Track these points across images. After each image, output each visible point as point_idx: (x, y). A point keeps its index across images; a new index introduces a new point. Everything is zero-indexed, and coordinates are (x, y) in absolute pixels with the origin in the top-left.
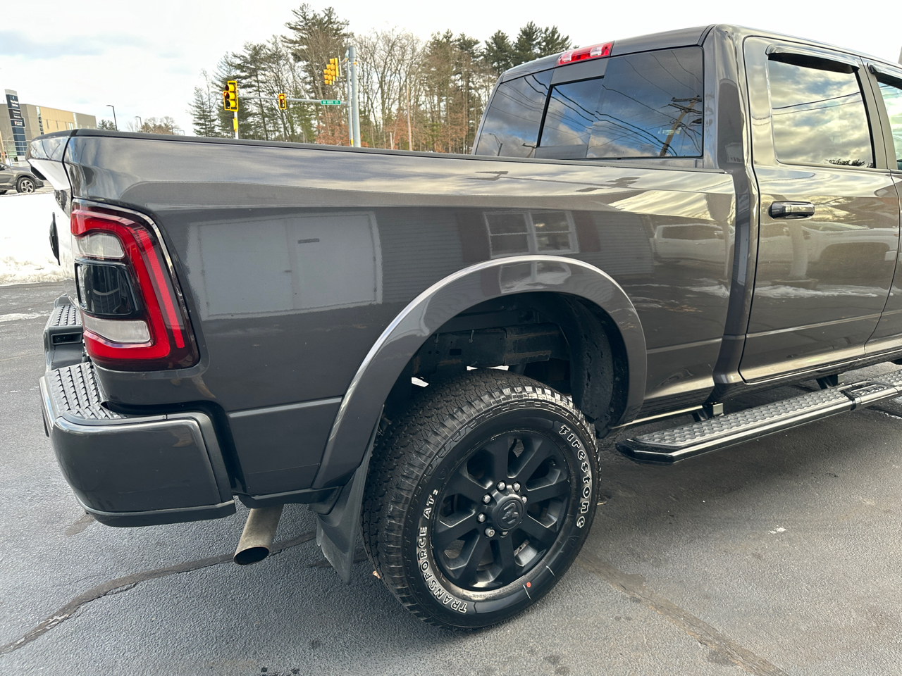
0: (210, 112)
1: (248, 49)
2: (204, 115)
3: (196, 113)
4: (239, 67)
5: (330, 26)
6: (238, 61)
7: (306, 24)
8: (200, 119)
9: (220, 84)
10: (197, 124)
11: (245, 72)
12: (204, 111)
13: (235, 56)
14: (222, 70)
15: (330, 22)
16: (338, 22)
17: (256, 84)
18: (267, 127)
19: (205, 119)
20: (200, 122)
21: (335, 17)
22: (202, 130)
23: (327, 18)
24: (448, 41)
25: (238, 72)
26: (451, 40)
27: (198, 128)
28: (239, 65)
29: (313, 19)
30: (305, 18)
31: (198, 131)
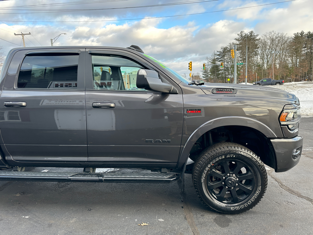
0: (208, 70)
1: (222, 49)
2: (206, 72)
3: (203, 71)
4: (219, 55)
5: (251, 37)
6: (218, 53)
7: (242, 38)
8: (204, 73)
9: (211, 61)
10: (203, 74)
11: (220, 56)
12: (206, 70)
13: (218, 52)
14: (212, 57)
15: (251, 36)
16: (255, 36)
17: (224, 60)
18: (226, 73)
19: (206, 73)
20: (204, 74)
21: (254, 34)
22: (205, 76)
23: (250, 35)
24: (301, 36)
25: (218, 57)
26: (303, 35)
27: (203, 76)
28: (219, 54)
29: (245, 36)
30: (242, 36)
31: (203, 77)
